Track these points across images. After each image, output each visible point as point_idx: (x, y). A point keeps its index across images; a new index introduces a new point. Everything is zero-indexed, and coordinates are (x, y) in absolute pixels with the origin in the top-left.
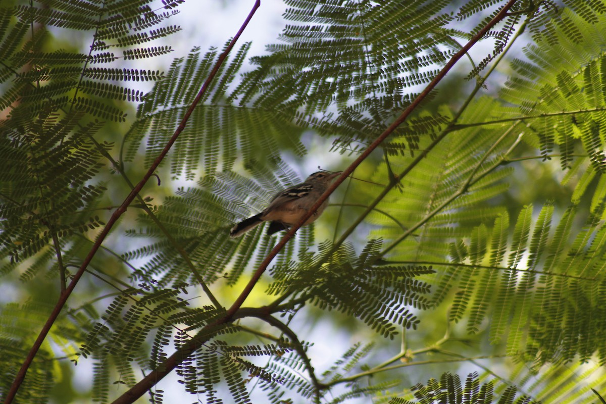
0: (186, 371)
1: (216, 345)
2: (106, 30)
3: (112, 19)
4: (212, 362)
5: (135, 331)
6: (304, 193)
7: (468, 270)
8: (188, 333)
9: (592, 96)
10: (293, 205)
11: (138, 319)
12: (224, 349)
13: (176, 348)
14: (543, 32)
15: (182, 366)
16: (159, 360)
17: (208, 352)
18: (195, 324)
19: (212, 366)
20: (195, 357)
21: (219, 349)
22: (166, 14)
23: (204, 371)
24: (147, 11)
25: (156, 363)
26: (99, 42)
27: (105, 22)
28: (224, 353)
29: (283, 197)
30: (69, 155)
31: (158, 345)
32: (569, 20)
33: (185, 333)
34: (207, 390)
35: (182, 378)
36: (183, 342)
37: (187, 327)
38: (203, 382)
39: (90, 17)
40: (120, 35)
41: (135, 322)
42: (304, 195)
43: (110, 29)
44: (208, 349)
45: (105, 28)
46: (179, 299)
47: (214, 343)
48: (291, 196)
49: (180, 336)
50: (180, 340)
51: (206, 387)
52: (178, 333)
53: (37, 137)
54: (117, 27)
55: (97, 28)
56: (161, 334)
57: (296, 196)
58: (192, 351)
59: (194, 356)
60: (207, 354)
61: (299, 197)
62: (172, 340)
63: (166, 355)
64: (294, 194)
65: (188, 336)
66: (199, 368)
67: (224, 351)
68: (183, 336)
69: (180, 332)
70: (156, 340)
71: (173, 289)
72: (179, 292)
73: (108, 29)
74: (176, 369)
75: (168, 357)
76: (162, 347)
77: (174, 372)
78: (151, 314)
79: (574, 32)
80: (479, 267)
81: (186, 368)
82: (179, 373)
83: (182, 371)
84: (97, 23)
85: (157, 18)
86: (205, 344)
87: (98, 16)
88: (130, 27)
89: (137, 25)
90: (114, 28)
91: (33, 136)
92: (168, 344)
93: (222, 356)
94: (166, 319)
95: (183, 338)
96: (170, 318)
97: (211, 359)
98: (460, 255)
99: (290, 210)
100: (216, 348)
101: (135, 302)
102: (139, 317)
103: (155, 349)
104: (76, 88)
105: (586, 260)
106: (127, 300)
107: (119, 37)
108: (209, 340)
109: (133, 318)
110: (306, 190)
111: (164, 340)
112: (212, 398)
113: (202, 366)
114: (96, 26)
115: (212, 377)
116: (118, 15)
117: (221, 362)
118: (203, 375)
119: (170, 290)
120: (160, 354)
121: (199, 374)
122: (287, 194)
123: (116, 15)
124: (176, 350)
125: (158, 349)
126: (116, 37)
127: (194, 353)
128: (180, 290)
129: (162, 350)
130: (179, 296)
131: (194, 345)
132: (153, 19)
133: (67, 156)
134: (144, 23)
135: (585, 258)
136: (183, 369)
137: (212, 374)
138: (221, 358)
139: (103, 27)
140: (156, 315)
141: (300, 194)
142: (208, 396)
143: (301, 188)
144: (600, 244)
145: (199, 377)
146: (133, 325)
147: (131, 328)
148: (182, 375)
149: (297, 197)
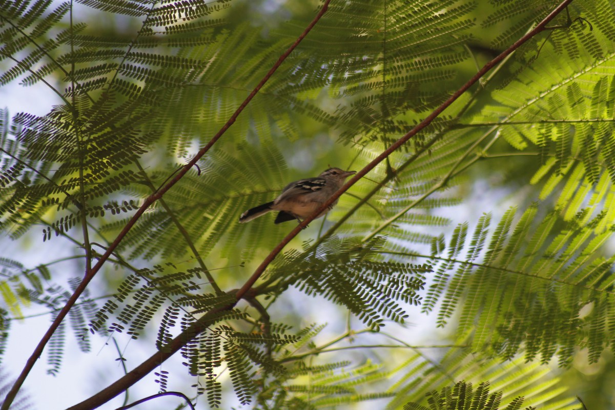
0: (190, 354)
1: (221, 330)
2: (156, 18)
3: (164, 8)
4: (214, 346)
5: (143, 311)
6: (318, 187)
7: (444, 264)
8: (195, 316)
9: (597, 107)
10: (306, 198)
11: (146, 299)
12: (229, 335)
13: (182, 330)
14: (565, 45)
15: (187, 348)
16: (165, 341)
17: (212, 336)
18: (202, 308)
19: (214, 349)
20: (199, 340)
21: (223, 334)
22: (217, 7)
23: (206, 354)
24: (200, 4)
25: (162, 343)
26: (147, 28)
27: (158, 10)
28: (227, 338)
29: (296, 189)
30: (115, 141)
31: (165, 326)
32: (591, 35)
33: (191, 316)
34: (207, 373)
35: (187, 361)
36: (189, 324)
37: (195, 310)
38: (204, 365)
39: (143, 5)
40: (168, 23)
41: (143, 301)
42: (318, 189)
43: (160, 17)
44: (213, 333)
45: (156, 16)
46: (191, 283)
47: (219, 328)
48: (304, 189)
49: (186, 318)
50: (186, 322)
51: (207, 370)
52: (186, 316)
53: (89, 122)
54: (167, 16)
55: (148, 15)
56: (168, 315)
57: (310, 189)
58: (197, 333)
59: (198, 338)
60: (211, 338)
61: (313, 191)
62: (178, 322)
63: (171, 336)
64: (308, 187)
65: (194, 319)
66: (202, 351)
67: (229, 336)
68: (189, 318)
69: (187, 314)
70: (163, 321)
71: (187, 273)
72: (192, 276)
73: (157, 17)
74: (180, 351)
75: (173, 338)
76: (168, 328)
77: (178, 354)
78: (161, 295)
79: (595, 48)
80: (454, 261)
81: (190, 350)
82: (184, 356)
83: (187, 353)
84: (148, 10)
85: (207, 10)
86: (209, 327)
87: (152, 4)
88: (180, 16)
89: (186, 15)
90: (163, 16)
91: (85, 120)
92: (173, 325)
93: (226, 341)
94: (174, 301)
95: (190, 320)
96: (179, 300)
97: (214, 343)
98: (438, 249)
99: (303, 202)
100: (221, 333)
101: (146, 282)
102: (148, 297)
103: (162, 330)
104: (116, 71)
105: (559, 263)
106: (139, 280)
107: (167, 25)
108: (214, 324)
109: (142, 298)
110: (319, 185)
111: (171, 321)
112: (212, 381)
113: (205, 349)
114: (148, 13)
115: (213, 361)
116: (171, 5)
117: (224, 346)
118: (205, 358)
119: (184, 274)
120: (167, 335)
121: (202, 357)
122: (301, 186)
123: (169, 4)
124: (181, 332)
125: (164, 330)
126: (164, 25)
127: (199, 336)
128: (194, 274)
129: (168, 331)
130: (192, 279)
131: (198, 327)
132: (204, 11)
133: (113, 141)
134: (194, 13)
135: (558, 261)
136: (188, 352)
137: (213, 357)
138: (225, 343)
139: (154, 15)
140: (165, 296)
141: (313, 188)
142: (207, 378)
143: (315, 182)
144: (575, 248)
145: (201, 360)
146: (142, 304)
147: (140, 307)
148: (186, 357)
149: (310, 191)
